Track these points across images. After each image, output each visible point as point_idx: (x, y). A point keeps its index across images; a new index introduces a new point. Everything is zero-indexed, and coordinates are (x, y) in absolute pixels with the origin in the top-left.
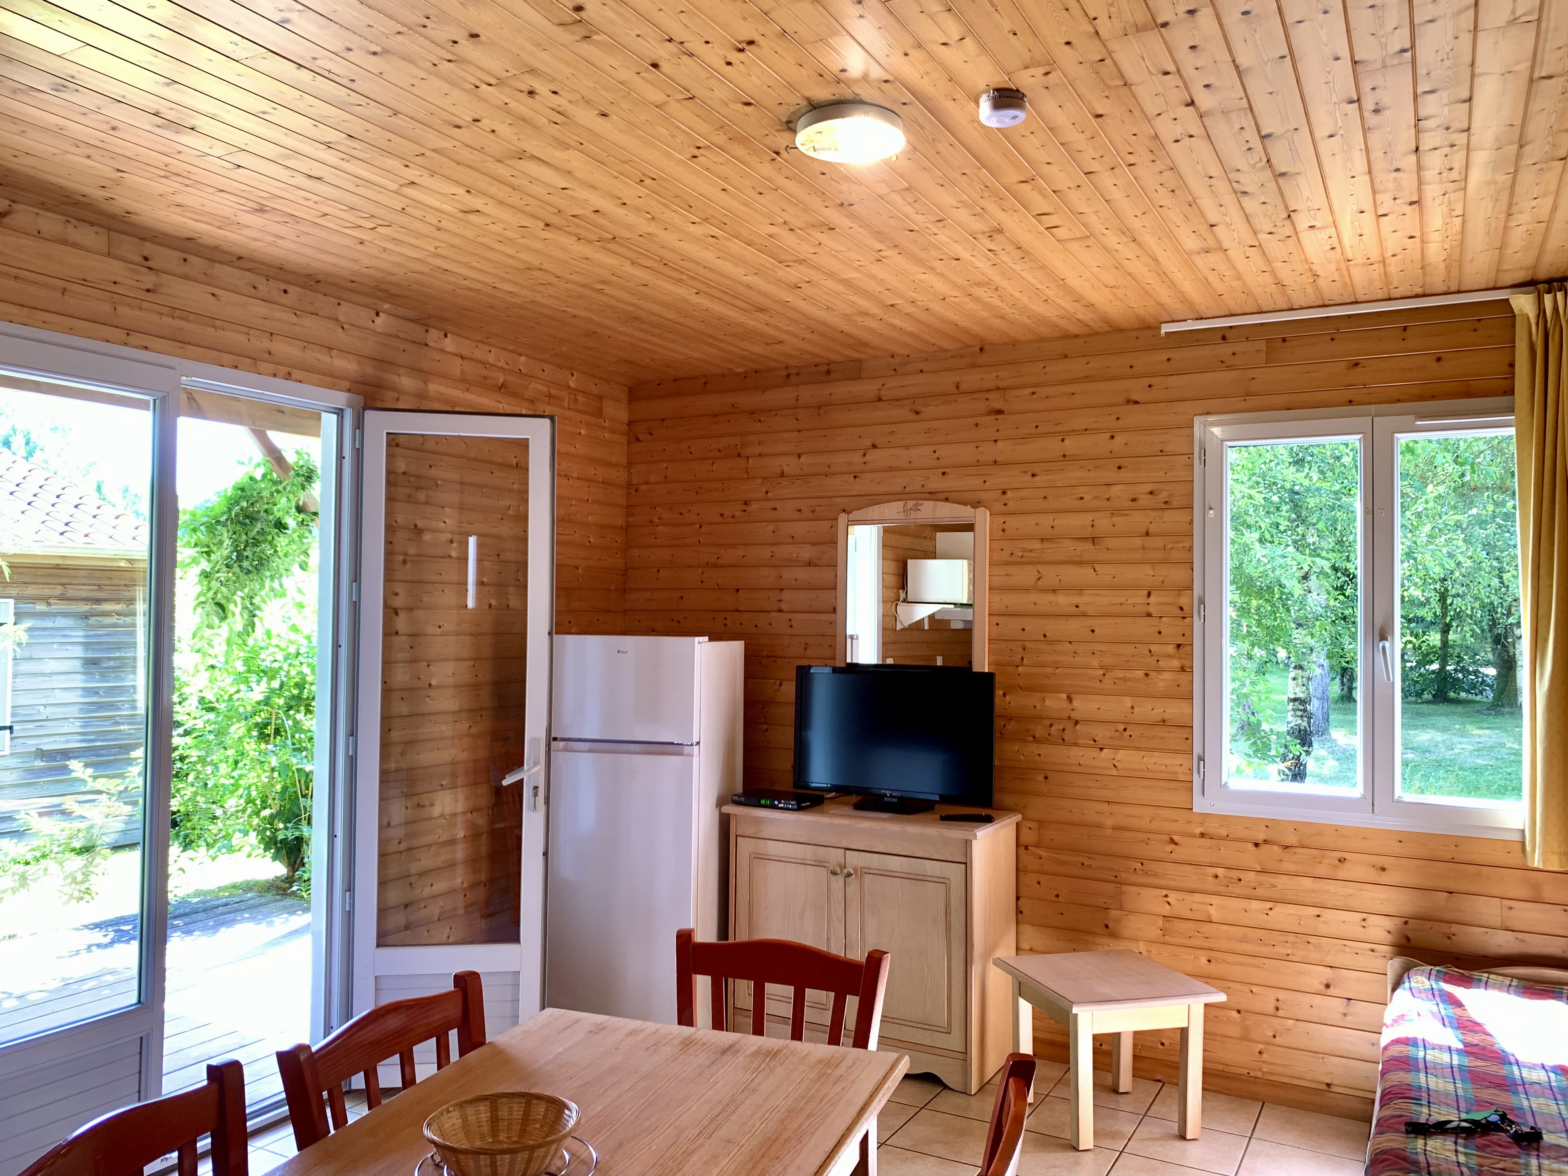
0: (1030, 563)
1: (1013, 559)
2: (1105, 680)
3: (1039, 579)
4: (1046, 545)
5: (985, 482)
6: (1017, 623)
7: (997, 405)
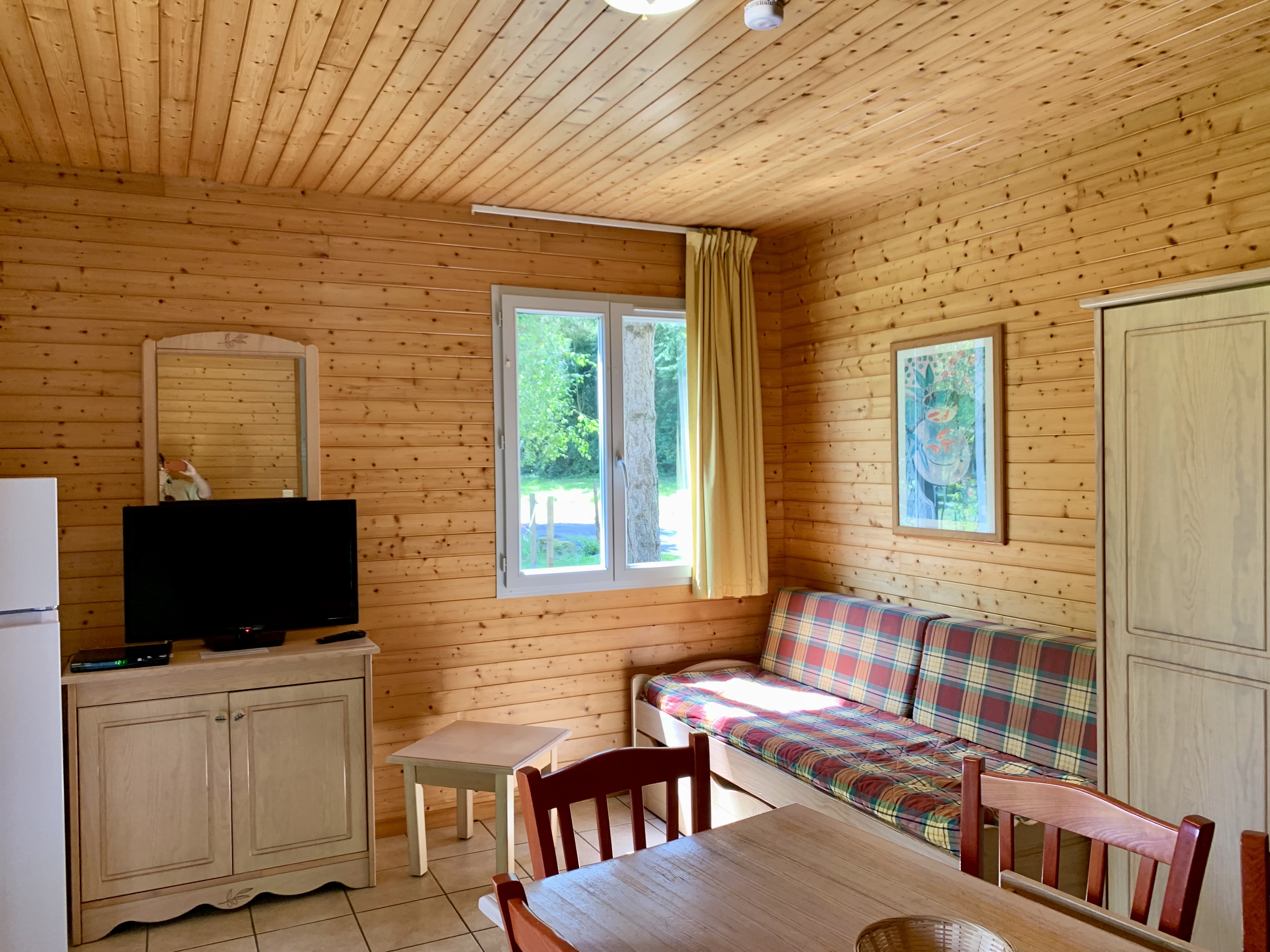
0: (358, 399)
1: (342, 394)
2: (427, 500)
3: (367, 413)
4: (372, 383)
5: (311, 320)
6: (348, 453)
7: (323, 249)
